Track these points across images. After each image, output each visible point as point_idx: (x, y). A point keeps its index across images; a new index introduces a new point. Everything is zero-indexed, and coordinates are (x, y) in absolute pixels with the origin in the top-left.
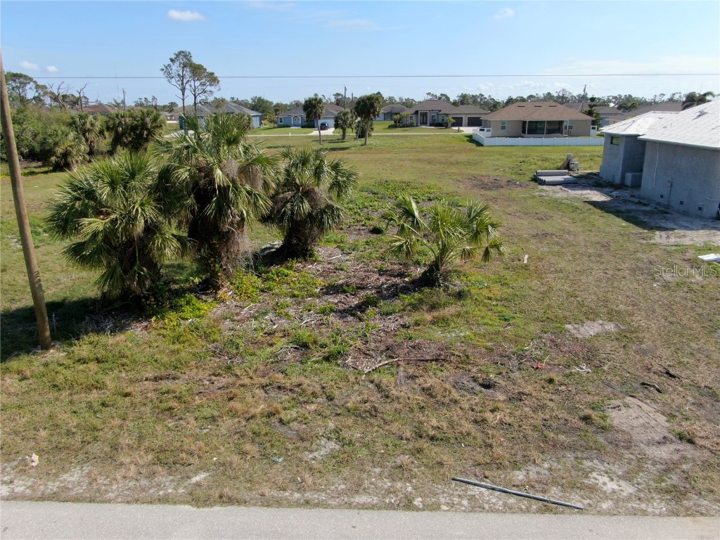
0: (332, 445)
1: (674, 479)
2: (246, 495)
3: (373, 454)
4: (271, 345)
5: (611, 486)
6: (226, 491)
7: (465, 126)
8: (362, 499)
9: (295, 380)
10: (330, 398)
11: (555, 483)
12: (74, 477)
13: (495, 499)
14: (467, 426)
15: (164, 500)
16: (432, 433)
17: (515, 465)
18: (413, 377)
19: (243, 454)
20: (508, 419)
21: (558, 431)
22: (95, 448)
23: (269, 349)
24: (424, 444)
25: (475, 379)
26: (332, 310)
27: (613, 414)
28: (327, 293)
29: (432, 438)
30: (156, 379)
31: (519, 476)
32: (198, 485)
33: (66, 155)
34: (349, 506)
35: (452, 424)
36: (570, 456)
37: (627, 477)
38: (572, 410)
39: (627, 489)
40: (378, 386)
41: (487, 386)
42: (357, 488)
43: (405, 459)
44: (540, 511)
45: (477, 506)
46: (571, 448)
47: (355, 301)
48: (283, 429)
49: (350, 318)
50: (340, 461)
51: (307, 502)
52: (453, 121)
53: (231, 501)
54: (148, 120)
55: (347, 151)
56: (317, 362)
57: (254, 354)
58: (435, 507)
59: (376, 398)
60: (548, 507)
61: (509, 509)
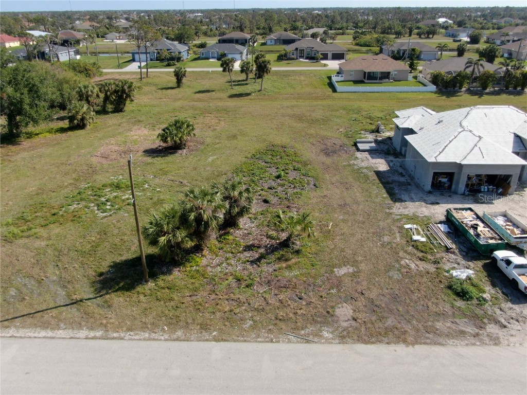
0: (251, 322)
1: (345, 333)
2: (229, 339)
3: (263, 325)
4: (227, 280)
5: (327, 335)
6: (223, 338)
7: (330, 60)
8: (259, 340)
9: (238, 296)
10: (249, 304)
11: (312, 334)
12: (179, 333)
13: (294, 339)
14: (291, 315)
15: (207, 340)
16: (281, 318)
17: (303, 329)
18: (276, 295)
19: (225, 325)
20: (304, 312)
21: (319, 317)
22: (181, 323)
23: (227, 282)
24: (278, 322)
25: (297, 295)
26: (248, 261)
27: (337, 310)
28: (245, 251)
29: (280, 320)
30: (190, 296)
31: (303, 332)
32: (215, 335)
33: (83, 119)
34: (256, 341)
35: (287, 315)
36: (319, 325)
37: (332, 333)
38: (325, 309)
39: (331, 336)
40: (265, 299)
41: (300, 299)
42: (258, 336)
43: (271, 327)
44: (305, 343)
45: (290, 341)
46: (320, 323)
47: (257, 256)
48: (235, 316)
49: (255, 266)
50: (253, 327)
51: (245, 341)
52: (321, 56)
53: (225, 340)
54: (126, 87)
55: (249, 97)
56: (243, 288)
57: (221, 284)
58: (278, 342)
59: (264, 304)
60: (308, 342)
61: (298, 342)
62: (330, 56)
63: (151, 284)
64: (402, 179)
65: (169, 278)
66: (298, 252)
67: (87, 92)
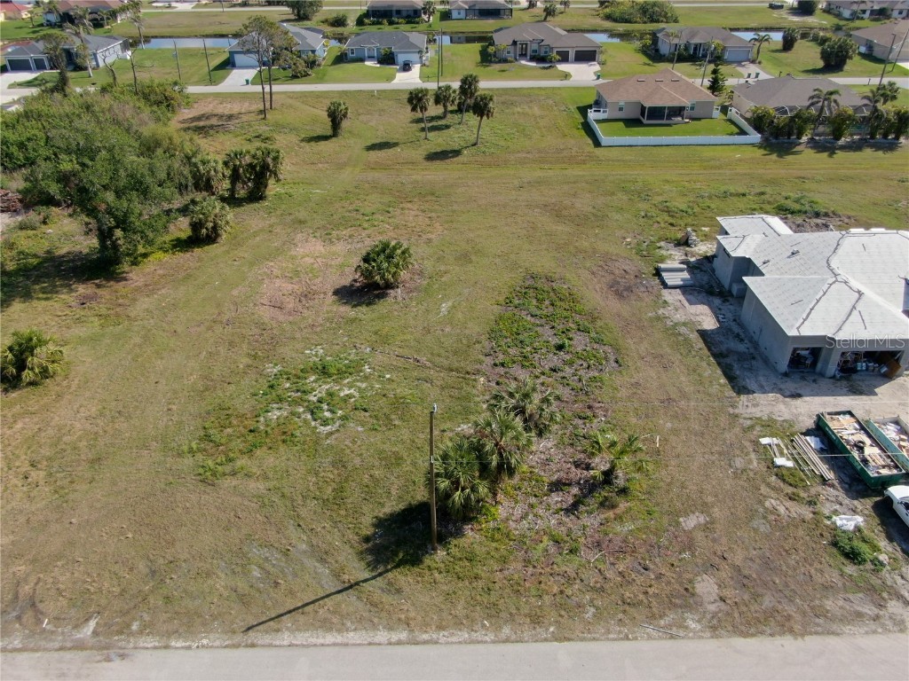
0: (593, 610)
1: (715, 622)
2: (573, 636)
3: (609, 614)
4: (541, 542)
5: (694, 626)
6: (566, 635)
7: (572, 62)
8: (611, 636)
9: (564, 568)
10: (582, 581)
11: (675, 626)
12: (506, 630)
13: (654, 633)
14: (641, 597)
15: (546, 640)
16: (629, 600)
17: (661, 617)
18: (613, 564)
19: (561, 616)
20: (656, 591)
21: (678, 598)
22: (503, 615)
23: (541, 545)
24: (627, 608)
25: (640, 564)
26: (562, 510)
27: (697, 585)
28: (551, 491)
29: (629, 604)
30: (501, 571)
31: (662, 622)
32: (553, 632)
33: (215, 228)
34: (608, 639)
35: (635, 596)
36: (680, 611)
37: (699, 621)
38: (681, 584)
39: (699, 627)
40: (600, 570)
41: (646, 569)
42: (608, 632)
43: (620, 616)
44: (670, 638)
45: (650, 638)
46: (681, 607)
47: (571, 500)
48: (569, 601)
49: (572, 517)
50: (598, 616)
51: (594, 638)
52: (558, 57)
53: (569, 640)
54: (269, 160)
56: (567, 554)
57: (535, 549)
58: (636, 638)
59: (600, 579)
60: (672, 637)
61: (660, 638)
62: (572, 55)
63: (441, 553)
64: (741, 347)
65: (462, 542)
66: (623, 491)
67: (208, 172)
